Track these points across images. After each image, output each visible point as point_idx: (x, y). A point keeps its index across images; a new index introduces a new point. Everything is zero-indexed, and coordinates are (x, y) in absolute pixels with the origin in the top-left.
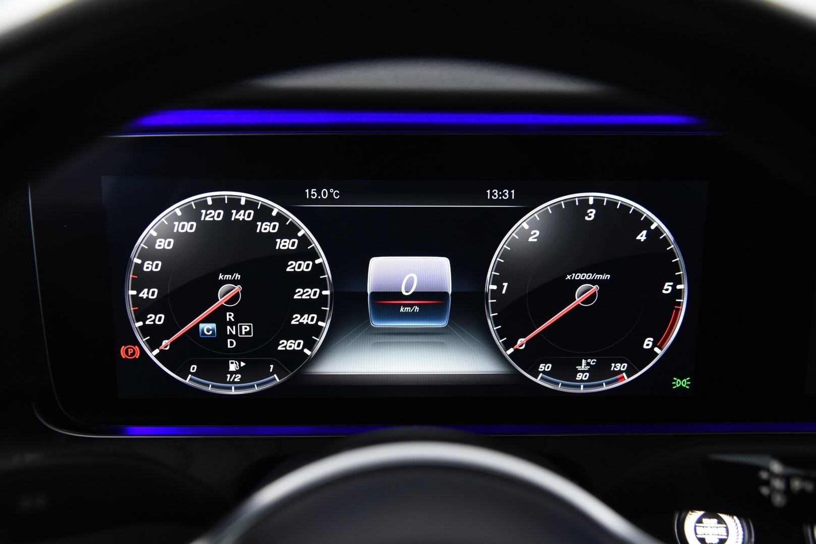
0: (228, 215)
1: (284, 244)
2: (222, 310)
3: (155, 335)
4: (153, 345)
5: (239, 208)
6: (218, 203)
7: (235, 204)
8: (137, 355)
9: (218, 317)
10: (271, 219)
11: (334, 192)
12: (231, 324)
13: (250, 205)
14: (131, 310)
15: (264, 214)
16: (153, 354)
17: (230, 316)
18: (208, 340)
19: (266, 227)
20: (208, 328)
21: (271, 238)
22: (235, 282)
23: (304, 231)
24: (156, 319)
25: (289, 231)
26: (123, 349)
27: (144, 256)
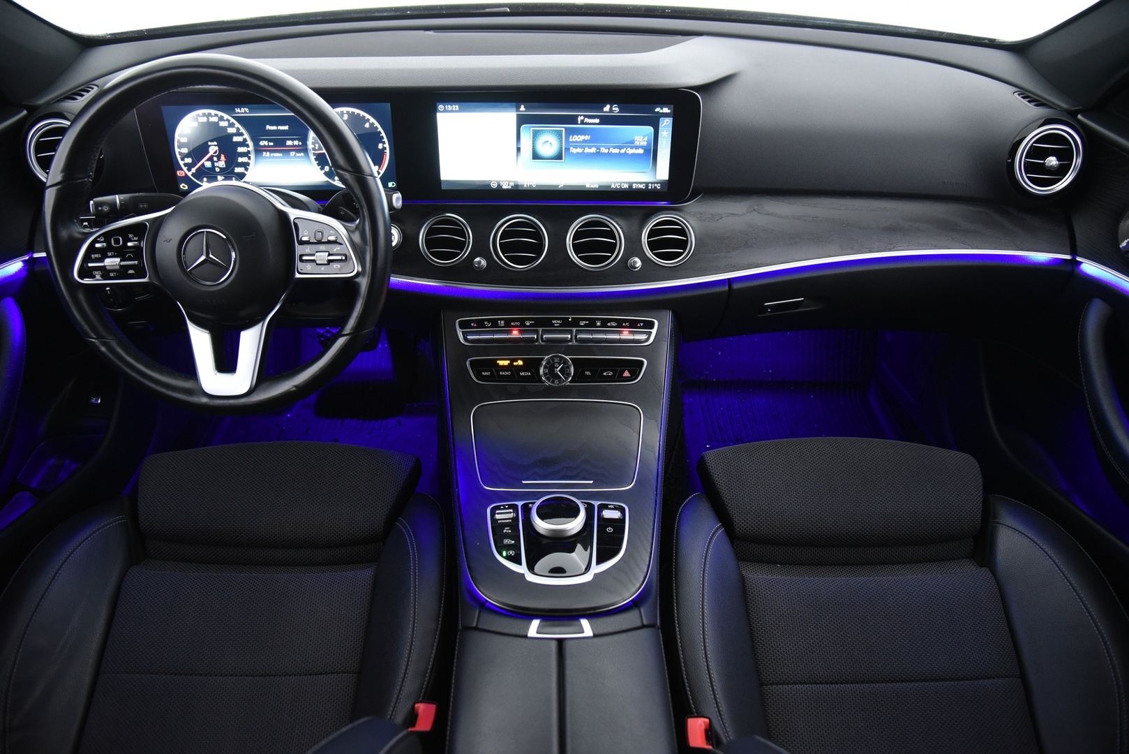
0: (208, 119)
1: (231, 130)
2: (212, 157)
3: (189, 166)
4: (189, 170)
5: (212, 116)
6: (204, 115)
7: (210, 115)
8: (184, 175)
9: (211, 159)
10: (224, 120)
11: (246, 109)
12: (216, 162)
13: (216, 115)
14: (179, 157)
15: (221, 119)
16: (189, 174)
17: (215, 159)
18: (208, 169)
19: (223, 124)
20: (208, 164)
21: (225, 128)
22: (215, 145)
23: (237, 125)
24: (189, 160)
25: (232, 125)
26: (178, 172)
27: (180, 136)
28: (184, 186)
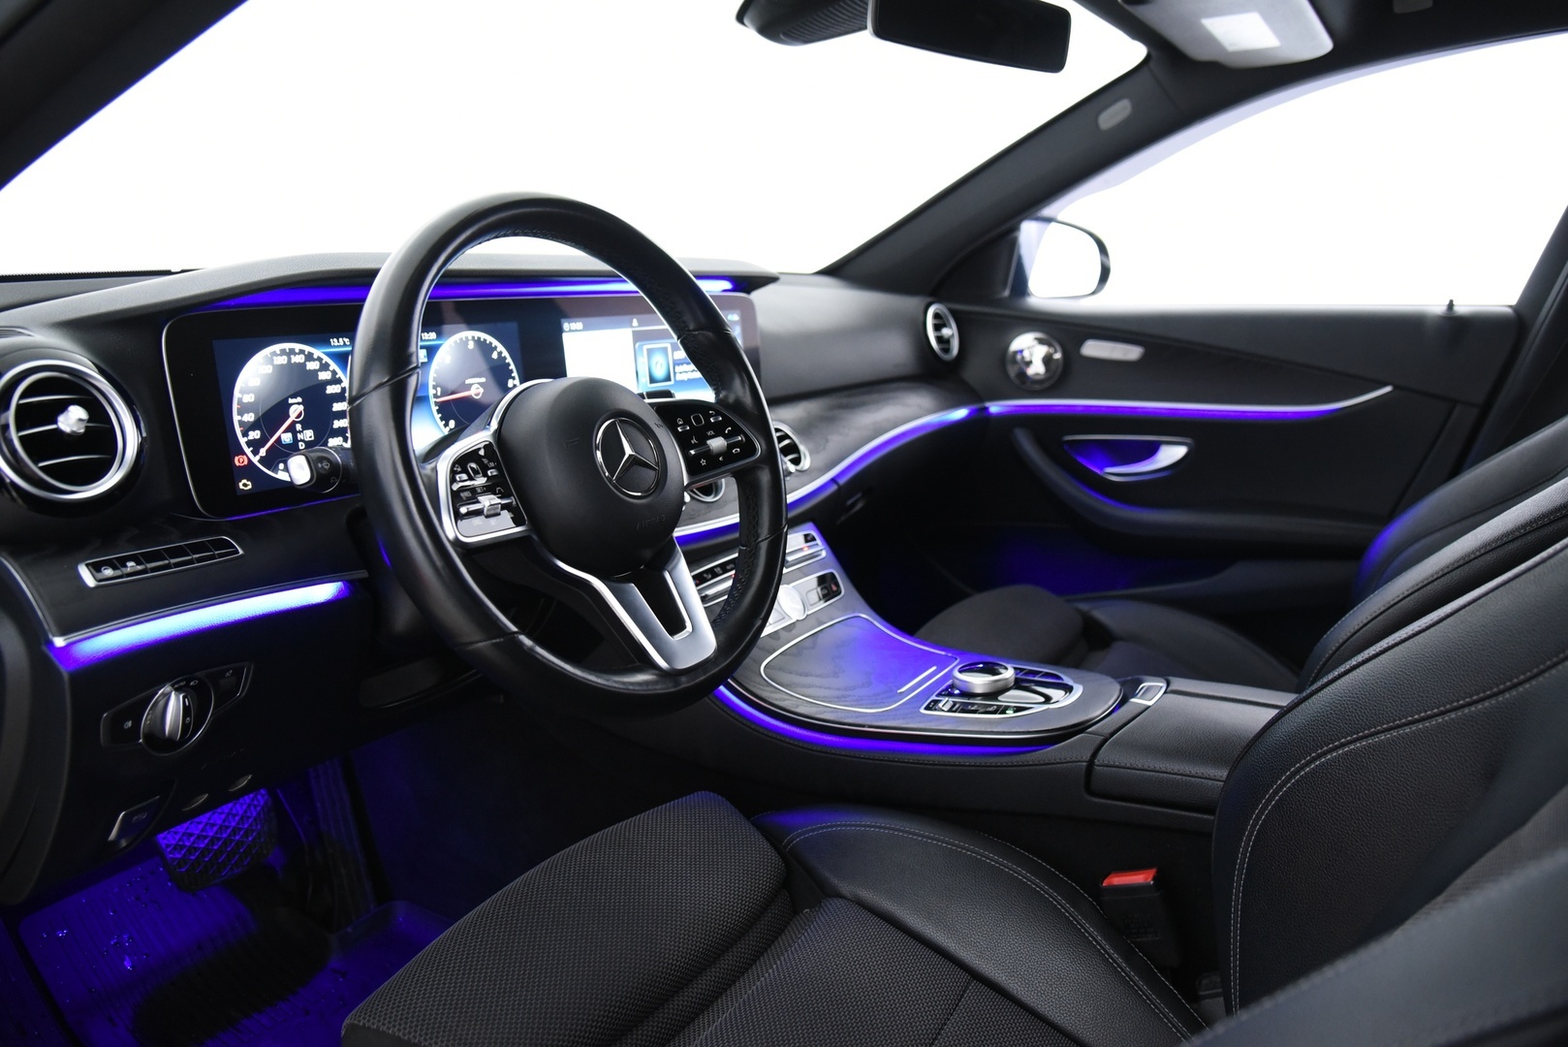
0: (289, 359)
1: (324, 376)
2: (294, 423)
3: (256, 446)
4: (255, 452)
5: (295, 354)
6: (283, 352)
7: (292, 352)
8: (246, 462)
9: (291, 429)
10: (314, 360)
11: (346, 340)
12: (300, 432)
13: (302, 352)
14: (238, 430)
15: (310, 357)
16: (255, 460)
17: (299, 427)
18: (287, 446)
19: (312, 366)
20: (287, 438)
21: (315, 372)
22: (298, 404)
23: (333, 366)
24: (255, 435)
25: (325, 367)
26: (236, 459)
27: (242, 392)
28: (245, 485)
